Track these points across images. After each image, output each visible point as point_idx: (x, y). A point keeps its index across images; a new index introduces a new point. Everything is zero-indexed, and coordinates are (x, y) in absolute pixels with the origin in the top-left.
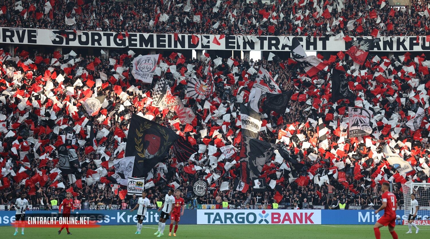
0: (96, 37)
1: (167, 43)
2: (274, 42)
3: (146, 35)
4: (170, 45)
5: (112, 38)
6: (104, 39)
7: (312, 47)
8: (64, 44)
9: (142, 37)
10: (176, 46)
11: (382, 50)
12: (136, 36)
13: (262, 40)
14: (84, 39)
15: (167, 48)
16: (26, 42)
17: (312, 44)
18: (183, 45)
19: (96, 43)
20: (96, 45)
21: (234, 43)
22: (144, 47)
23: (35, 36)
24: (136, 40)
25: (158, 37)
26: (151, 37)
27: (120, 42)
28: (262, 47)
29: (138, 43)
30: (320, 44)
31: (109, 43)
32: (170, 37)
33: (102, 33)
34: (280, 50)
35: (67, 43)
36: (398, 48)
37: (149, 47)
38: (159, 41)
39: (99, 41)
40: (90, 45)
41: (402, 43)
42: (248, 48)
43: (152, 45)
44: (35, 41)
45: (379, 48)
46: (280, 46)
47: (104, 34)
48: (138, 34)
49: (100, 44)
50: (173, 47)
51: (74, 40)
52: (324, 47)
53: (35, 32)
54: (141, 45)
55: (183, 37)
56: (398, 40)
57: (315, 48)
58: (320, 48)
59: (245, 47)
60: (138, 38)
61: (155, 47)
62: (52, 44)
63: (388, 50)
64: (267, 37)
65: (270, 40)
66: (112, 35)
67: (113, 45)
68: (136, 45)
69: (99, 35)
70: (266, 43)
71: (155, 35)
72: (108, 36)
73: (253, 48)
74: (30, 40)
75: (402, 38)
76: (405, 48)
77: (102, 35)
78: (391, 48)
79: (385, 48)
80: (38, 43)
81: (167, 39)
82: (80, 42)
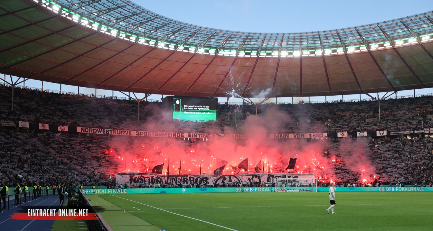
3: (164, 133)
4: (172, 136)
5: (154, 134)
6: (152, 134)
7: (214, 137)
8: (140, 135)
12: (161, 133)
13: (199, 135)
14: (146, 134)
15: (171, 137)
18: (176, 136)
21: (191, 135)
23: (131, 133)
25: (168, 133)
26: (166, 133)
27: (157, 135)
28: (199, 137)
32: (172, 134)
33: (151, 132)
36: (240, 137)
38: (168, 135)
39: (150, 134)
40: (147, 136)
43: (166, 136)
44: (131, 135)
45: (234, 137)
46: (205, 137)
49: (150, 136)
51: (143, 134)
53: (131, 131)
54: (163, 136)
55: (176, 133)
59: (194, 137)
60: (162, 134)
62: (136, 135)
65: (202, 135)
66: (154, 133)
67: (154, 136)
68: (161, 136)
73: (196, 136)
74: (129, 134)
75: (241, 134)
79: (236, 138)
81: (171, 134)
82: (145, 135)
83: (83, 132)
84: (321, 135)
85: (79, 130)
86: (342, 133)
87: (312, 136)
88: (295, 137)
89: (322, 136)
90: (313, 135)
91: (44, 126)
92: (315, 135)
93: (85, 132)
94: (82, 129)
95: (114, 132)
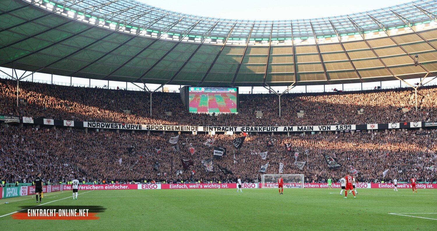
0: (161, 127)
1: (184, 129)
2: (219, 128)
7: (231, 130)
9: (176, 127)
10: (187, 130)
11: (254, 131)
13: (215, 128)
16: (138, 129)
17: (231, 129)
18: (189, 130)
19: (161, 129)
20: (161, 130)
21: (206, 129)
22: (177, 130)
23: (141, 127)
24: (174, 128)
25: (181, 127)
27: (169, 129)
28: (215, 130)
29: (175, 129)
30: (234, 129)
31: (165, 129)
34: (221, 131)
35: (152, 129)
36: (259, 131)
37: (178, 130)
38: (181, 128)
39: (162, 128)
40: (159, 130)
41: (261, 129)
42: (211, 130)
45: (253, 131)
47: (164, 126)
48: (175, 126)
50: (186, 130)
51: (154, 128)
52: (235, 130)
53: (141, 125)
54: (176, 130)
55: (189, 127)
56: (259, 128)
57: (233, 131)
58: (234, 130)
59: (210, 130)
61: (180, 130)
62: (147, 129)
63: (256, 131)
64: (217, 127)
65: (218, 128)
68: (174, 130)
69: (162, 127)
70: (217, 129)
71: (180, 126)
72: (165, 127)
73: (212, 130)
75: (260, 127)
76: (261, 130)
77: (163, 126)
78: (257, 131)
79: (255, 131)
80: (142, 129)
81: (184, 128)
82: (156, 129)
83: (90, 127)
84: (348, 127)
85: (86, 124)
86: (372, 125)
87: (339, 128)
88: (320, 130)
89: (350, 128)
90: (341, 128)
91: (49, 121)
92: (342, 128)
93: (92, 127)
94: (89, 123)
95: (123, 126)
